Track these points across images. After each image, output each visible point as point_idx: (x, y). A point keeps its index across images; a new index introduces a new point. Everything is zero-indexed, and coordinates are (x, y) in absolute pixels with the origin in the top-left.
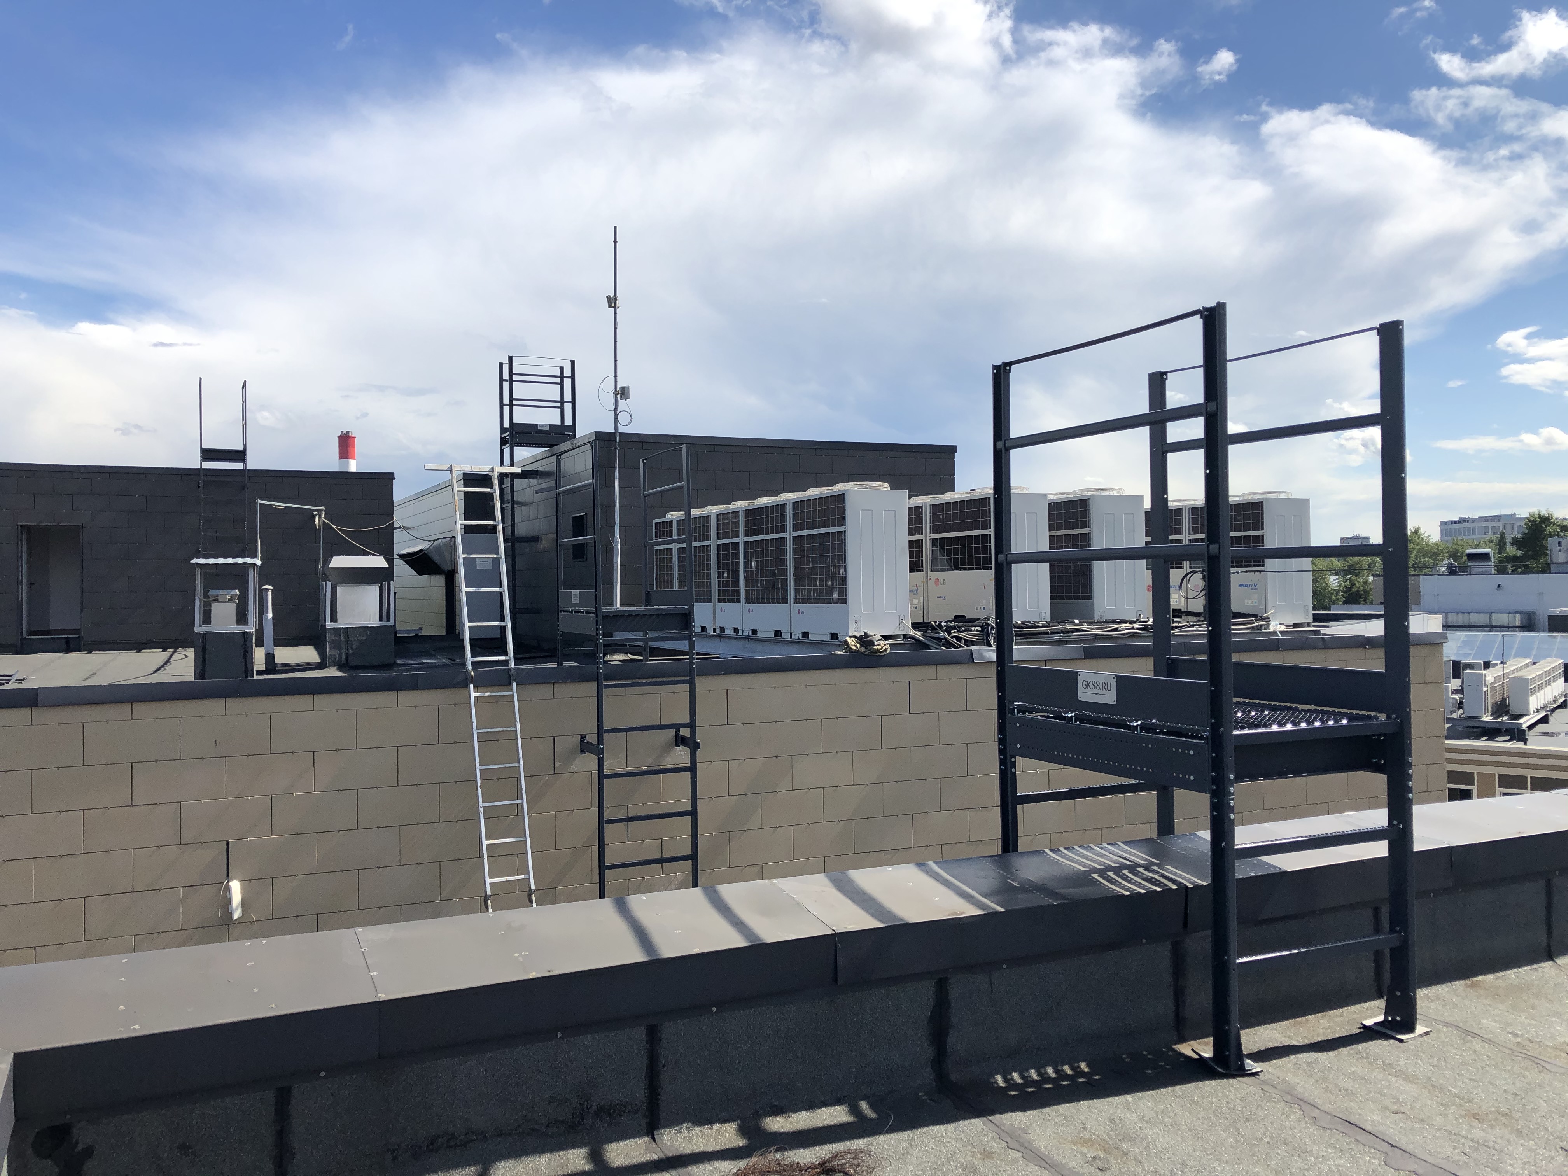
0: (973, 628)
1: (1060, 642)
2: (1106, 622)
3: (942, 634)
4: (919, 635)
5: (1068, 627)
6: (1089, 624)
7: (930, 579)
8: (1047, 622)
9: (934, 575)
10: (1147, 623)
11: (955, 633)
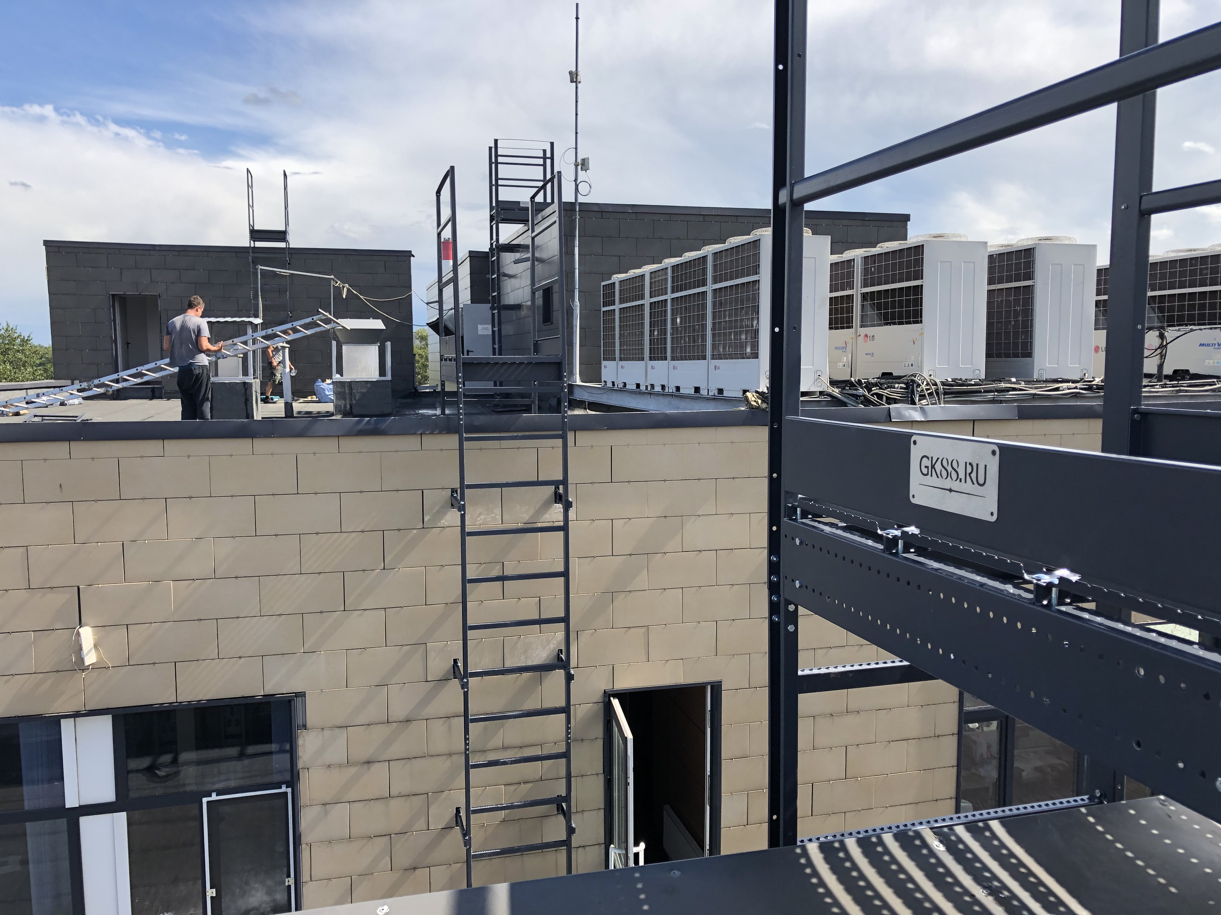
0: (897, 385)
1: (993, 401)
2: (1046, 381)
3: (861, 391)
4: (836, 392)
5: (1003, 385)
6: (1027, 382)
7: (860, 335)
8: (980, 380)
9: (863, 331)
10: (1093, 383)
11: (875, 390)
